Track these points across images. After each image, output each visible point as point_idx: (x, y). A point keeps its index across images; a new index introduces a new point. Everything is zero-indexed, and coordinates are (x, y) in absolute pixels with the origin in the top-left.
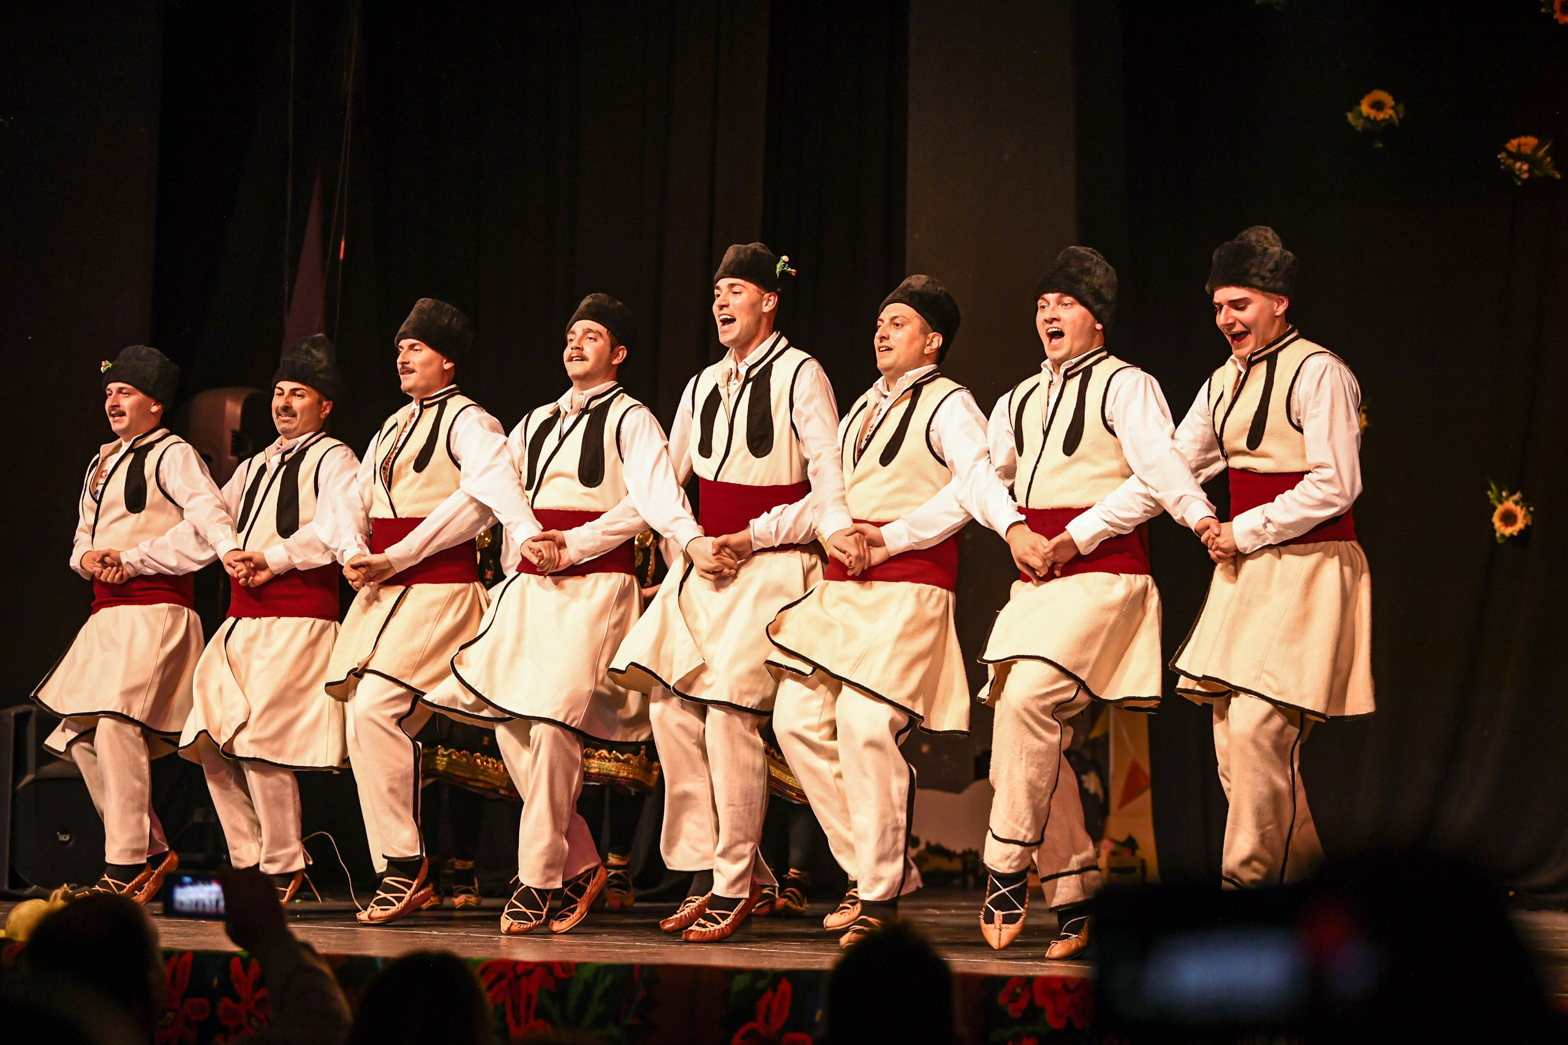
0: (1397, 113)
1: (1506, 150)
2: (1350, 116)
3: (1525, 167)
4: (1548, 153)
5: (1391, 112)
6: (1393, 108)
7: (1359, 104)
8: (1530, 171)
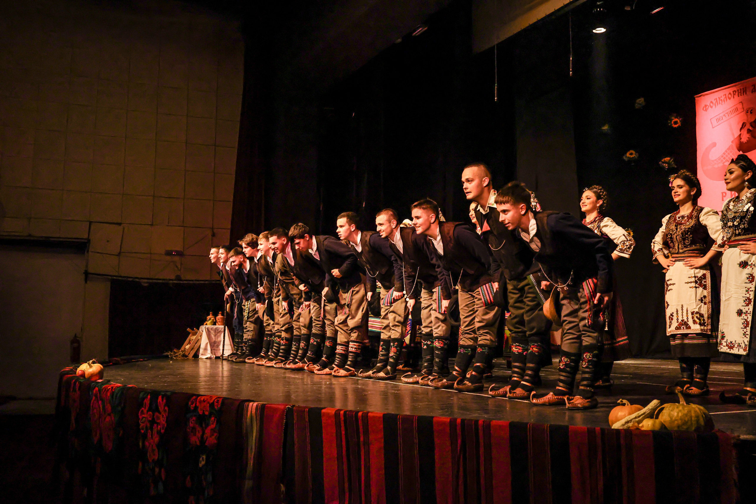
0: (637, 155)
1: (662, 161)
2: (624, 157)
4: (672, 161)
5: (634, 155)
7: (626, 154)
8: (668, 166)
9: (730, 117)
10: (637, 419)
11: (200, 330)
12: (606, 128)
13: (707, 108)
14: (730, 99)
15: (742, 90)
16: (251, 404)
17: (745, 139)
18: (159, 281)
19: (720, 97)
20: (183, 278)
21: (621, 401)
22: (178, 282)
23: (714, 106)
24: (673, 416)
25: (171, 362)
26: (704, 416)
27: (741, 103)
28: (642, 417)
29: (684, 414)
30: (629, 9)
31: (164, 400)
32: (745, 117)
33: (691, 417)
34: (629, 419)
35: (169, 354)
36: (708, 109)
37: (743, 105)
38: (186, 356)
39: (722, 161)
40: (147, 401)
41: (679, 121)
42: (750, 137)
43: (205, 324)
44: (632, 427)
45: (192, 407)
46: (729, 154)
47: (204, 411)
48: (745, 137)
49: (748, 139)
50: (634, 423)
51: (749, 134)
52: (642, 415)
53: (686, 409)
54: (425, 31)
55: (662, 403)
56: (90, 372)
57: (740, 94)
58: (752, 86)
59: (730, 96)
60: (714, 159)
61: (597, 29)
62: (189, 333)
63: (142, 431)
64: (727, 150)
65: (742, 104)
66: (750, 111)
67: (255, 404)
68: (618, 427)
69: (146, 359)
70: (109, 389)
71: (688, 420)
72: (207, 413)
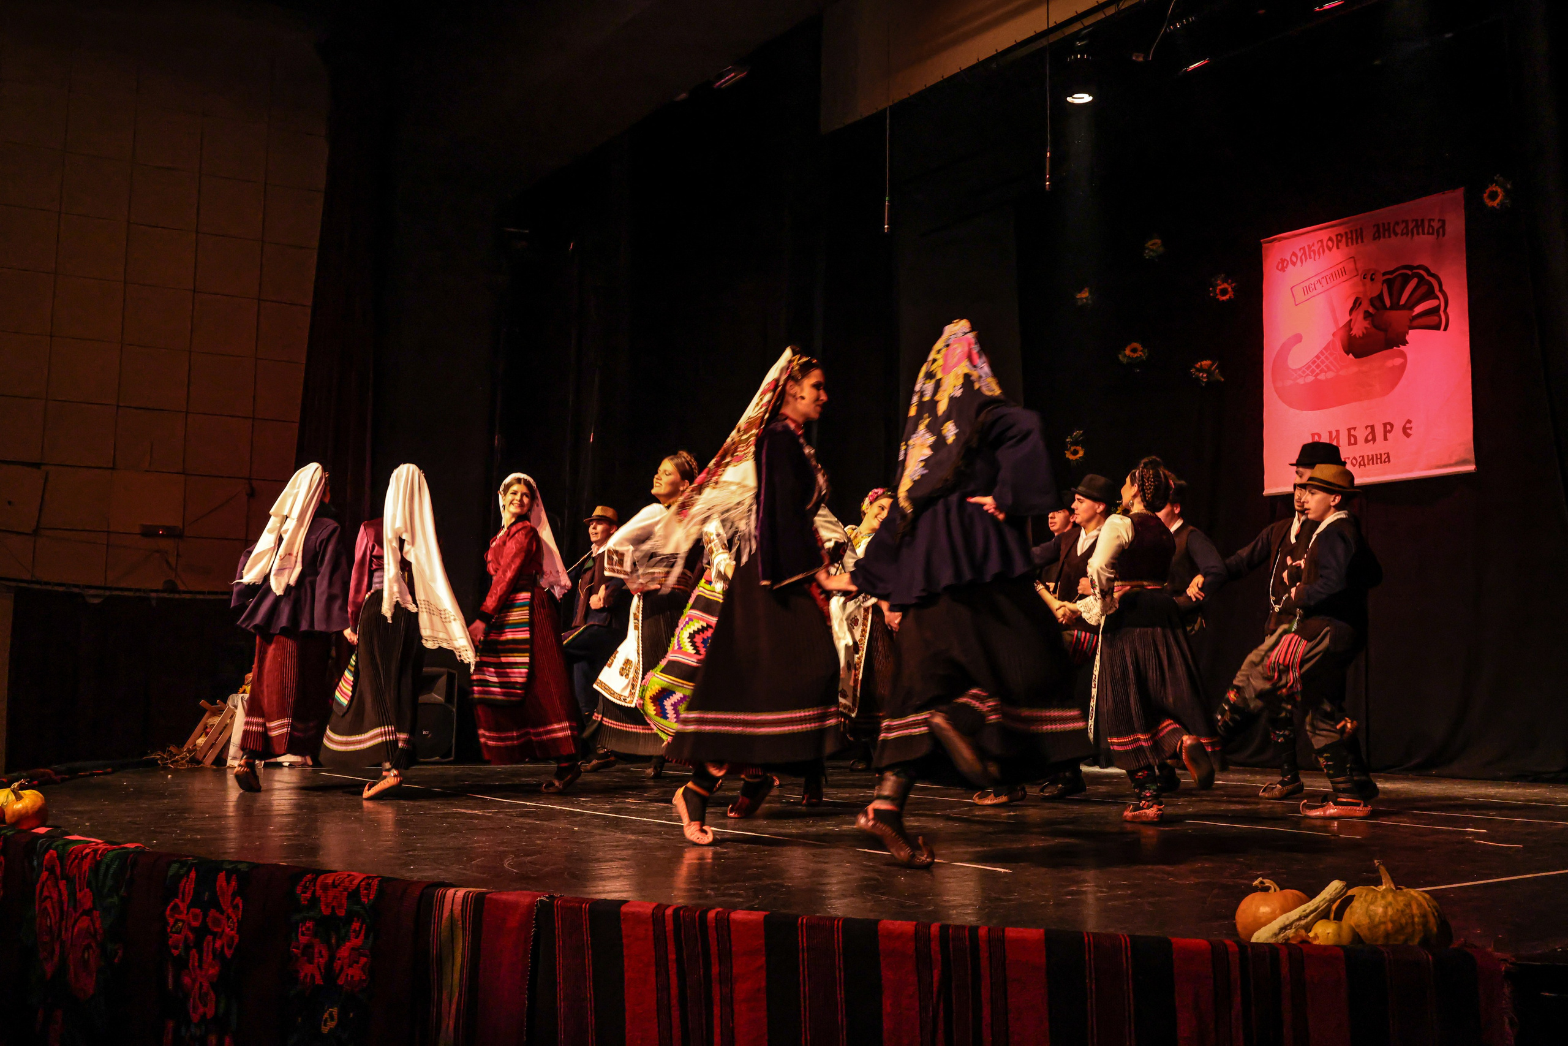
0: (1145, 354)
1: (1195, 368)
2: (1121, 357)
3: (1205, 375)
4: (1217, 368)
5: (1141, 353)
6: (1141, 351)
7: (1125, 350)
8: (1207, 377)
9: (1330, 285)
10: (1303, 922)
11: (230, 703)
12: (1085, 295)
13: (1285, 265)
14: (1330, 249)
15: (1354, 232)
16: (451, 891)
17: (1358, 330)
18: (126, 593)
19: (1311, 245)
20: (182, 587)
21: (1262, 883)
22: (171, 596)
23: (1299, 263)
24: (1376, 914)
25: (169, 776)
26: (1436, 914)
27: (1352, 259)
28: (1312, 916)
29: (1397, 910)
30: (1141, 59)
31: (234, 883)
32: (1361, 289)
33: (1413, 916)
34: (1287, 923)
35: (158, 757)
36: (1286, 267)
37: (1355, 263)
38: (199, 762)
39: (1313, 371)
40: (189, 885)
41: (1230, 289)
42: (1369, 327)
43: (241, 690)
44: (1293, 937)
45: (304, 897)
46: (1327, 358)
47: (333, 908)
48: (1360, 327)
49: (1365, 331)
50: (1297, 930)
51: (1368, 322)
52: (1312, 912)
53: (1402, 901)
54: (742, 79)
55: (1349, 887)
56: (19, 811)
57: (1350, 240)
58: (1374, 226)
59: (1330, 244)
60: (1297, 367)
61: (1075, 96)
62: (202, 712)
63: (175, 952)
64: (1323, 350)
65: (1355, 260)
66: (1370, 276)
67: (461, 892)
68: (1267, 939)
69: (109, 770)
70: (88, 854)
71: (1407, 924)
72: (342, 913)
